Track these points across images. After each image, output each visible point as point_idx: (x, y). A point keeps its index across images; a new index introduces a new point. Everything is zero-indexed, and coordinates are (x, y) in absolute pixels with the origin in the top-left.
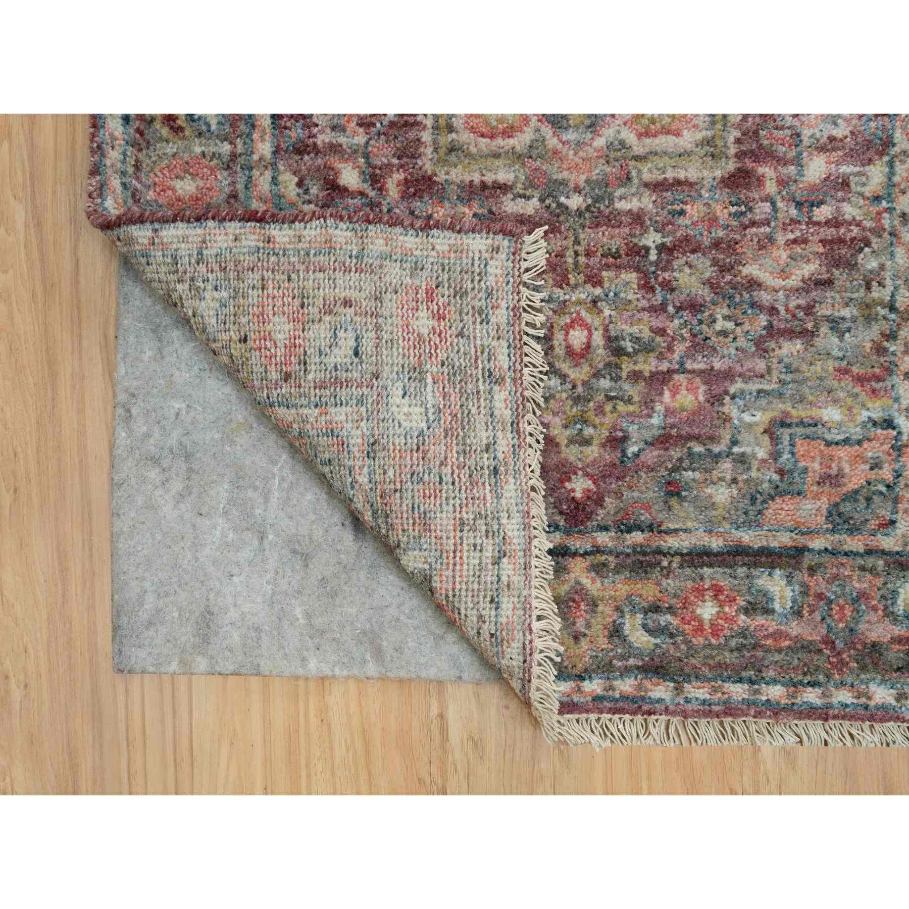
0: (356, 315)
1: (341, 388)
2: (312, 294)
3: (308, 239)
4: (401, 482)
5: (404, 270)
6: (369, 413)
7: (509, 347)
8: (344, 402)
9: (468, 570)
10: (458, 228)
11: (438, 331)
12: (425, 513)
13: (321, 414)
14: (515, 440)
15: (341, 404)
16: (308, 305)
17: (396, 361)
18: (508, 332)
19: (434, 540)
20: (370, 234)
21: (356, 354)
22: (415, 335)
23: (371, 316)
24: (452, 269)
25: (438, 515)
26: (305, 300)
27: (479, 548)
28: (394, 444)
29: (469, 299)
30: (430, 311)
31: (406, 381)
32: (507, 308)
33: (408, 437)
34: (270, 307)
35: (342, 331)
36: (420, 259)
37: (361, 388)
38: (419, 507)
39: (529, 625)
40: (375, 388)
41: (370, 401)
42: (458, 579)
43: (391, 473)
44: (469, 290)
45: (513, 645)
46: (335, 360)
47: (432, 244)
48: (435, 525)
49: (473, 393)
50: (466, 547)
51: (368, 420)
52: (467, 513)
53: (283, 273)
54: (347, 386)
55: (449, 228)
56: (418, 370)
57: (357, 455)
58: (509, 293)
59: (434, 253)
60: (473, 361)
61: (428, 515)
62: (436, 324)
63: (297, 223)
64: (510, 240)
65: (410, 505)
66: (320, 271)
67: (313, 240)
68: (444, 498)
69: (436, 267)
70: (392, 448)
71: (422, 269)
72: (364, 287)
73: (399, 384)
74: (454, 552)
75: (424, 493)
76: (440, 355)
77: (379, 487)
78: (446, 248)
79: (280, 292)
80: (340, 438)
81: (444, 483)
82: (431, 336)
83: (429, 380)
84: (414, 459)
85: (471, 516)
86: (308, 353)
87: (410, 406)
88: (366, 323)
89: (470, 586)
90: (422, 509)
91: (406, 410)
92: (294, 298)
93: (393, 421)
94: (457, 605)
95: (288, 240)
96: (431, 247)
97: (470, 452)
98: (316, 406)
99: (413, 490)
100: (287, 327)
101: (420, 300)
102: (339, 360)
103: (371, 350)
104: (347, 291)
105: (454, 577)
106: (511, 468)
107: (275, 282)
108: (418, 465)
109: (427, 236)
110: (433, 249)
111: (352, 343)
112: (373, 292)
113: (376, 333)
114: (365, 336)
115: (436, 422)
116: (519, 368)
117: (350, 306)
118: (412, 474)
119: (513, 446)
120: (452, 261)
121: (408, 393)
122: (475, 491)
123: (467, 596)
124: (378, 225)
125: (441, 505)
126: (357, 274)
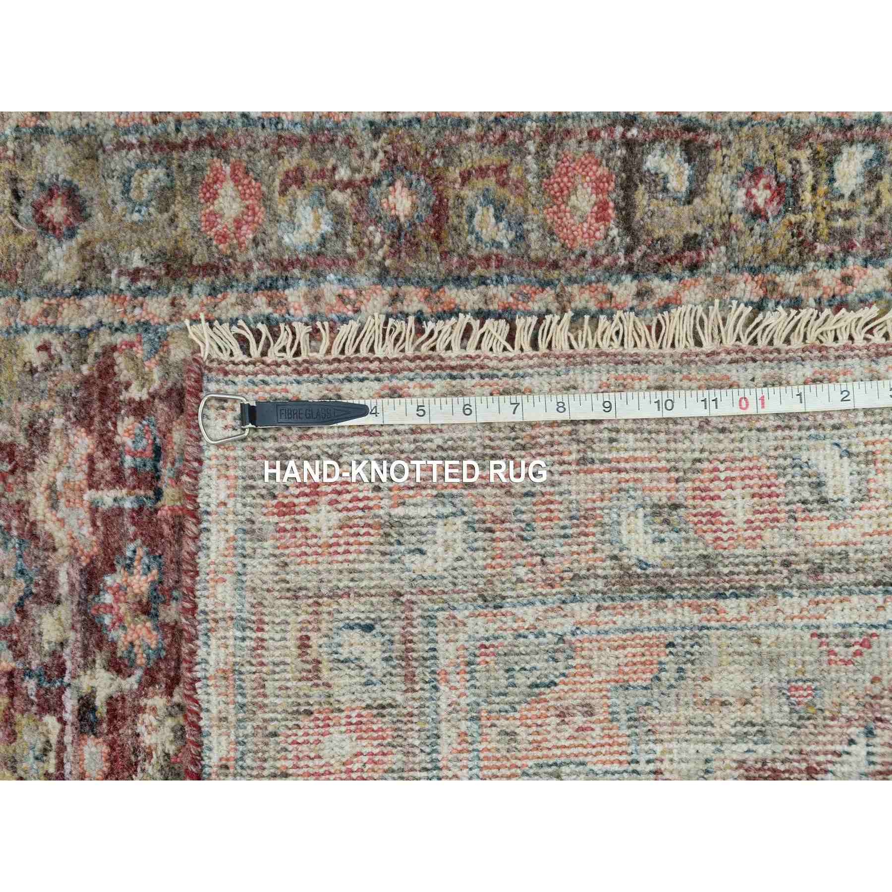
0: (319, 630)
1: (413, 650)
2: (293, 699)
3: (222, 706)
4: (532, 555)
5: (254, 550)
6: (445, 606)
7: (350, 381)
8: (432, 645)
9: (642, 450)
10: (196, 464)
11: (334, 496)
12: (572, 518)
13: (447, 681)
14: (474, 373)
15: (434, 650)
16: (309, 704)
17: (377, 565)
18: (330, 382)
19: (606, 503)
20: (211, 607)
21: (369, 628)
22: (340, 533)
23: (319, 604)
24: (251, 473)
25: (573, 497)
26: (302, 709)
27: (614, 435)
28: (485, 568)
29: (289, 445)
30: (308, 509)
31: (402, 548)
32: (298, 382)
33: (476, 545)
34: (311, 763)
35: (340, 650)
36: (240, 526)
37: (413, 619)
38: (564, 528)
39: (708, 355)
40: (414, 598)
41: (430, 605)
42: (654, 464)
43: (521, 571)
44: (277, 445)
45: (734, 379)
46: (378, 661)
47: (218, 505)
48: (586, 501)
49: (415, 441)
50: (614, 455)
51: (455, 609)
52: (570, 453)
53: (266, 744)
54: (411, 641)
55: (196, 479)
56: (387, 530)
57: (499, 624)
58: (279, 379)
59: (231, 503)
60: (372, 439)
61: (574, 513)
62: (325, 499)
63: (201, 723)
64: (209, 381)
65: (562, 541)
66: (264, 687)
67: (224, 698)
68: (552, 490)
69: (249, 500)
70: (489, 571)
71: (253, 522)
72: (282, 618)
73: (407, 558)
74: (619, 471)
75: (546, 519)
76: (366, 493)
77: (540, 590)
78: (223, 483)
79: (290, 748)
80: (477, 652)
81: (533, 490)
82: (340, 507)
83: (400, 511)
84: (503, 535)
85: (574, 447)
86: (369, 702)
87: (435, 543)
88: (329, 613)
89: (664, 445)
90: (567, 522)
91: (440, 550)
92: (298, 727)
93: (455, 569)
94: (688, 465)
95: (223, 738)
96: (222, 508)
97: (492, 448)
98: (436, 688)
99: (543, 538)
100: (337, 736)
101: (294, 525)
102: (378, 654)
103: (365, 604)
104: (288, 644)
105: (651, 471)
106: (511, 381)
107: (279, 756)
108: (511, 530)
109: (208, 513)
110: (225, 504)
111: (356, 634)
112: (287, 602)
113: (341, 597)
114: (345, 614)
115: (456, 501)
116: (376, 363)
117: (308, 638)
118: (523, 539)
119: (482, 377)
120: (240, 473)
121: (419, 546)
122: (542, 441)
123: (676, 451)
124: (198, 593)
125: (561, 494)
126: (266, 627)
